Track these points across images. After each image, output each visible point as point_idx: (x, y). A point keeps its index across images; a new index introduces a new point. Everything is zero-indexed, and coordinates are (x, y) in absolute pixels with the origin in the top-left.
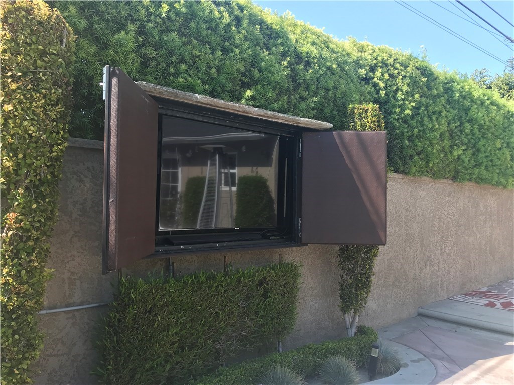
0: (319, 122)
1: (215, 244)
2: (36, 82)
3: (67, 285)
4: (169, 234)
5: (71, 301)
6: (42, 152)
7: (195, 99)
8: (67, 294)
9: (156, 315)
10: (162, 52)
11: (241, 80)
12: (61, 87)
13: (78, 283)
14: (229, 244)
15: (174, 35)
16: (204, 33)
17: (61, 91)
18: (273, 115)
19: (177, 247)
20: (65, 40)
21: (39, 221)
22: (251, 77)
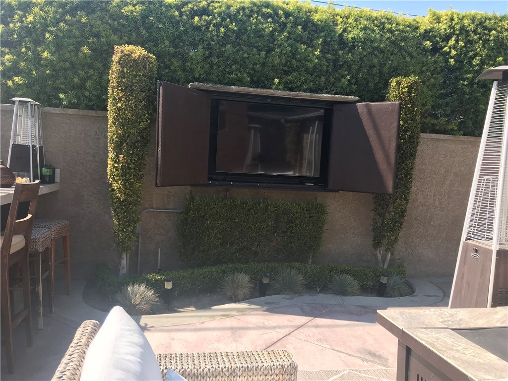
0: (343, 96)
1: (256, 184)
2: (132, 91)
3: (166, 198)
4: (228, 175)
5: (168, 207)
6: (135, 126)
7: (231, 90)
8: (166, 203)
9: (207, 220)
10: (222, 59)
11: (283, 70)
12: (144, 92)
13: (172, 198)
14: (268, 185)
15: (228, 47)
16: (253, 41)
17: (144, 94)
18: (296, 95)
19: (229, 183)
20: (147, 67)
21: (135, 160)
22: (291, 67)
